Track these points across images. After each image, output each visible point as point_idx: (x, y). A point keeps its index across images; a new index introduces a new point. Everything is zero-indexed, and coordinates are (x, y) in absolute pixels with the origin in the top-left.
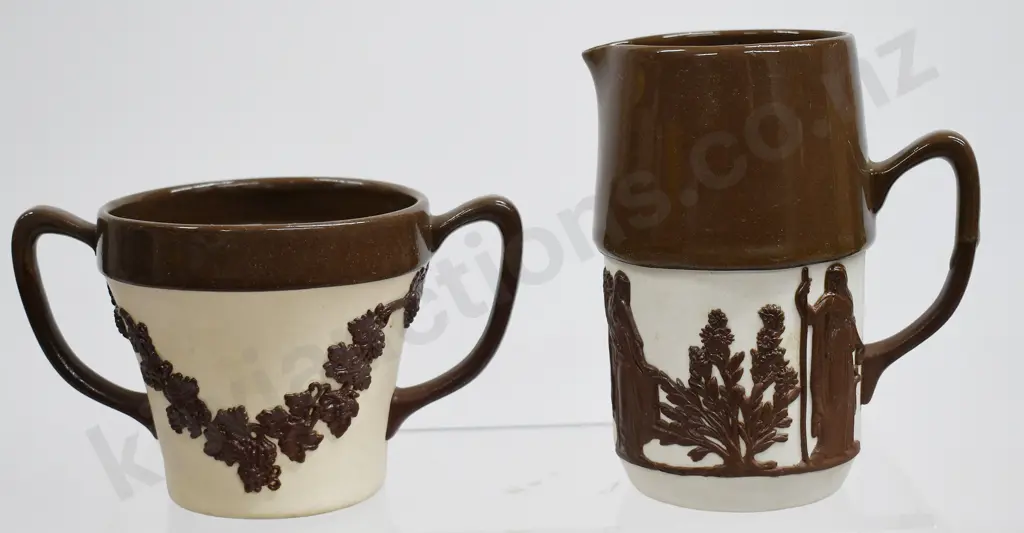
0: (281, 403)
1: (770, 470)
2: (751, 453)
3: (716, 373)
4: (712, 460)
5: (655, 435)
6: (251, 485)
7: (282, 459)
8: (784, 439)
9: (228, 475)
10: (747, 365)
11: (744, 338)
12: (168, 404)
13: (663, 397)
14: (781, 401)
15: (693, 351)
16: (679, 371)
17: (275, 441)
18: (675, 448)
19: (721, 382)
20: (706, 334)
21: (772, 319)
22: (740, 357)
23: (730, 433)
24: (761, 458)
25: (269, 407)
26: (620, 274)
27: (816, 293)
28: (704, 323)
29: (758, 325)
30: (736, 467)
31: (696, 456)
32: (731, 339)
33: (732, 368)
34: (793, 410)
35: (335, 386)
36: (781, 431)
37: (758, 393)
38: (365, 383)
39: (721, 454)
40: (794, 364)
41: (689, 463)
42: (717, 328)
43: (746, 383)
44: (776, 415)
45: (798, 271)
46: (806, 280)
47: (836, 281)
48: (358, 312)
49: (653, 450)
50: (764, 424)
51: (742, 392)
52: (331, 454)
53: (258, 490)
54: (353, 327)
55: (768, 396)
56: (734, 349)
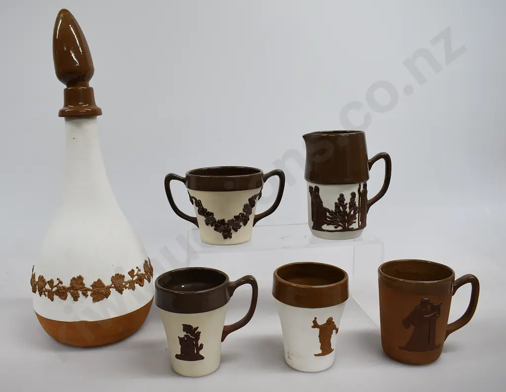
0: (233, 218)
1: (352, 230)
2: (348, 226)
3: (341, 208)
4: (340, 228)
5: (325, 223)
6: (225, 237)
7: (232, 231)
8: (355, 222)
9: (220, 235)
10: (348, 206)
11: (347, 200)
12: (205, 219)
13: (328, 214)
14: (355, 213)
15: (336, 203)
16: (332, 208)
17: (231, 227)
18: (331, 226)
19: (342, 210)
20: (339, 199)
21: (353, 195)
22: (347, 204)
23: (344, 222)
24: (351, 227)
25: (230, 219)
26: (316, 187)
27: (362, 189)
28: (339, 197)
29: (350, 197)
30: (345, 229)
31: (336, 227)
32: (345, 200)
33: (345, 207)
34: (357, 215)
35: (245, 214)
36: (354, 221)
37: (350, 212)
38: (251, 213)
39: (342, 227)
40: (357, 205)
41: (334, 229)
42: (342, 198)
43: (348, 210)
44: (354, 217)
45: (359, 184)
46: (360, 186)
47: (365, 186)
48: (250, 196)
49: (325, 227)
50: (351, 219)
51: (347, 212)
52: (243, 229)
53: (227, 239)
54: (249, 200)
55: (352, 213)
56: (345, 202)
